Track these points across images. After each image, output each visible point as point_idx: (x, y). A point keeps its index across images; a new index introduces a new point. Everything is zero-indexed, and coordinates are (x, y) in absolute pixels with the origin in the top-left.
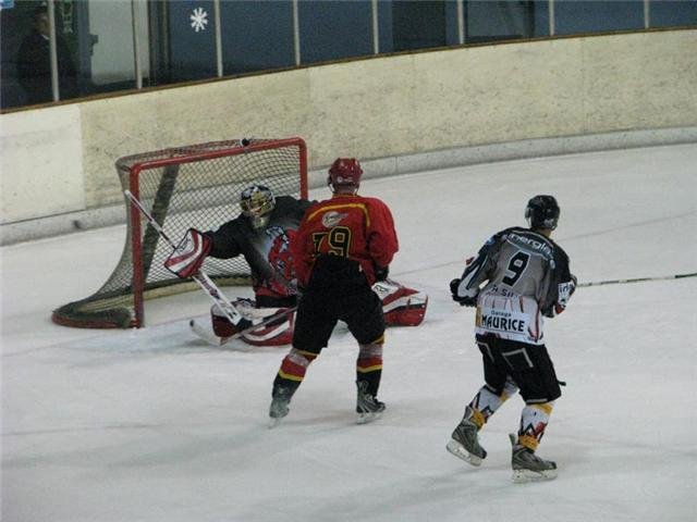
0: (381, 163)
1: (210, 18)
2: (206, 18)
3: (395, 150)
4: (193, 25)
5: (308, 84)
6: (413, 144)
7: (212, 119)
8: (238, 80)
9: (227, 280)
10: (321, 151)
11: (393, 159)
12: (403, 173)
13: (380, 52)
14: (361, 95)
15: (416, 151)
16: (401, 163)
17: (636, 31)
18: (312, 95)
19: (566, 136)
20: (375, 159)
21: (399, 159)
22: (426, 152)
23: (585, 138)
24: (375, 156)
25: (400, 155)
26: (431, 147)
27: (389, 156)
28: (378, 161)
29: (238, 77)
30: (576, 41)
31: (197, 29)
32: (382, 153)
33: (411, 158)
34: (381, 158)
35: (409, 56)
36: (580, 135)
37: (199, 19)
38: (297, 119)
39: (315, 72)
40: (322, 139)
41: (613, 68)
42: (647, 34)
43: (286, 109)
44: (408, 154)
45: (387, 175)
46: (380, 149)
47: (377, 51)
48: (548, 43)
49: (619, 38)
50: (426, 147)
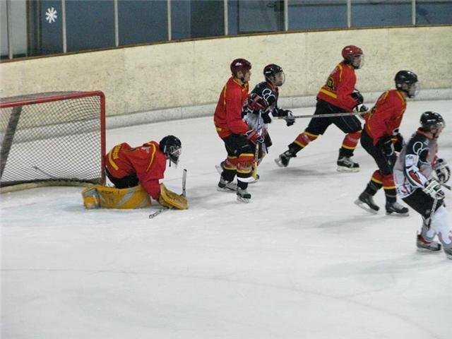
0: (172, 111)
1: (59, 14)
2: (56, 14)
3: (181, 103)
4: (47, 19)
5: (123, 58)
6: (192, 99)
7: (59, 79)
8: (76, 55)
9: (54, 182)
10: (131, 102)
11: (179, 109)
12: (186, 118)
13: (172, 39)
14: (159, 66)
15: (195, 104)
16: (185, 111)
17: (342, 29)
18: (126, 65)
19: (294, 96)
20: (167, 108)
21: (183, 109)
22: (202, 104)
23: (306, 98)
24: (168, 106)
25: (184, 106)
26: (205, 101)
27: (177, 107)
28: (170, 110)
29: (77, 53)
30: (303, 34)
31: (50, 22)
32: (171, 105)
33: (191, 108)
34: (170, 108)
35: (190, 42)
36: (305, 96)
37: (51, 15)
38: (116, 81)
39: (128, 51)
40: (132, 95)
41: (326, 53)
42: (349, 31)
43: (109, 74)
44: (189, 106)
45: (175, 119)
46: (170, 102)
47: (170, 39)
48: (283, 35)
49: (330, 33)
50: (202, 102)
